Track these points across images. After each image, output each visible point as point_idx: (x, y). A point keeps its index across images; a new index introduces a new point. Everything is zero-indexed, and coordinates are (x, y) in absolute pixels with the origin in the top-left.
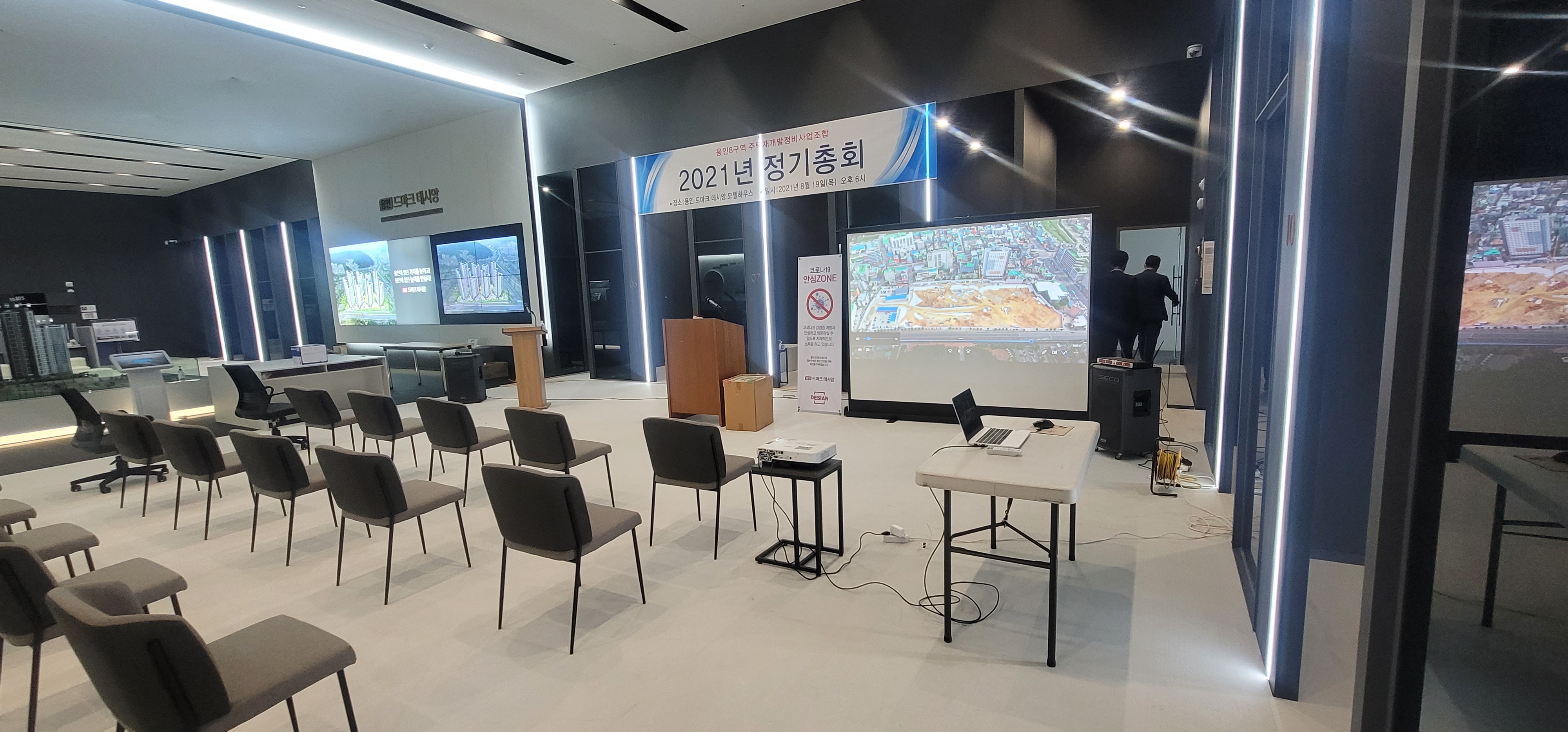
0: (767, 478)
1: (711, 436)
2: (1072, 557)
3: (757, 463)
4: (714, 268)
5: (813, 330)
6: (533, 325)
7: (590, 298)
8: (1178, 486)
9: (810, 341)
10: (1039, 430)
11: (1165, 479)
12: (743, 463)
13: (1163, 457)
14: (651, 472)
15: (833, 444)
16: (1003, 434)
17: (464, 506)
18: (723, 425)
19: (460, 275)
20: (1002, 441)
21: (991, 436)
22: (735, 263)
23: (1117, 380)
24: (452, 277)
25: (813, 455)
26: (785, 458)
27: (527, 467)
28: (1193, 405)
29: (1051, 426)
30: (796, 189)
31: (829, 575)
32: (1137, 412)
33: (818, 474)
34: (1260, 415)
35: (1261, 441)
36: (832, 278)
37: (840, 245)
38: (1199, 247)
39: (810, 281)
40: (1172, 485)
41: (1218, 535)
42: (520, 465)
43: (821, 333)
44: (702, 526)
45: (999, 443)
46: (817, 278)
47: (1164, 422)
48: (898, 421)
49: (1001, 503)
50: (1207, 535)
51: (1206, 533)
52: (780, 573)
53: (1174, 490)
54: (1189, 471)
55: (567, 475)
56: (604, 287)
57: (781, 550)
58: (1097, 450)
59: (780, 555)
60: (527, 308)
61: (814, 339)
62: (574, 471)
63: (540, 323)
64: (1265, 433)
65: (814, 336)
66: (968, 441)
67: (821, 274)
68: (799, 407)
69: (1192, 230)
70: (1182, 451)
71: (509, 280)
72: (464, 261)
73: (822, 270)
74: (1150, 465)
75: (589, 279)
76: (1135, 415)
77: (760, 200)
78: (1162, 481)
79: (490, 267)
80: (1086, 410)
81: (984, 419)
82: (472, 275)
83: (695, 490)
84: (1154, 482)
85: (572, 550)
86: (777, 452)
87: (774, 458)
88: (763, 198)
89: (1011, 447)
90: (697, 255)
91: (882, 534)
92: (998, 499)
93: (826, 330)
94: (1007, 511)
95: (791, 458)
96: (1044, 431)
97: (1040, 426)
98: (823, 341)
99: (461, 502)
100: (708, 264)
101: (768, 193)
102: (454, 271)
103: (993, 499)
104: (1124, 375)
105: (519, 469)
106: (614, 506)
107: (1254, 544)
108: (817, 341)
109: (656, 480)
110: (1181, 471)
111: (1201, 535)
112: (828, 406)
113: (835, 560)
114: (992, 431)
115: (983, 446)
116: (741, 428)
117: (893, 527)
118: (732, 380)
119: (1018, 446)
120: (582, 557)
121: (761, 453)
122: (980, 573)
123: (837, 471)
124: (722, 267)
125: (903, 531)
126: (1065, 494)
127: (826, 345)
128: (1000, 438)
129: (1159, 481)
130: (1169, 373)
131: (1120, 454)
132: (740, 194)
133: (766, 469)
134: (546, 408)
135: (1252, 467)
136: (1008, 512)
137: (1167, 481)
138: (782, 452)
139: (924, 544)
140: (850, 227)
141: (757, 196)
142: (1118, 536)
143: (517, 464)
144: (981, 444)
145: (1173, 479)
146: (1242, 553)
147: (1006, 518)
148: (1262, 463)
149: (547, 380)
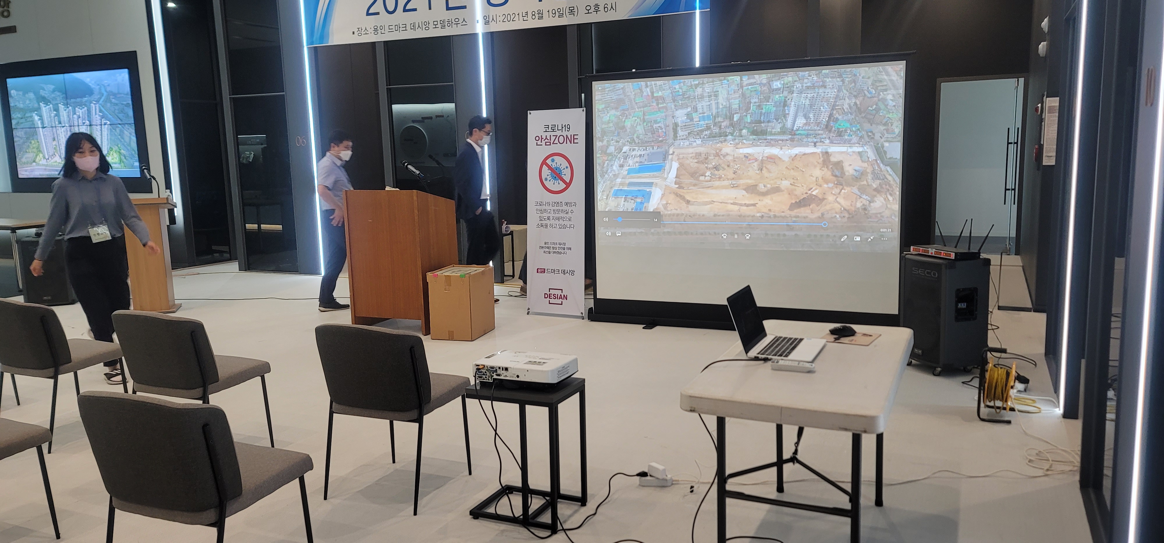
0: (487, 404)
1: (412, 349)
2: (879, 502)
3: (472, 382)
4: (414, 122)
5: (547, 207)
6: (154, 195)
7: (239, 160)
8: (1012, 409)
9: (544, 222)
10: (836, 339)
11: (996, 402)
12: (454, 384)
13: (994, 373)
14: (326, 398)
15: (573, 357)
16: (791, 344)
17: (49, 452)
18: (427, 332)
19: (39, 122)
20: (789, 353)
21: (776, 347)
22: (443, 116)
23: (934, 274)
24: (27, 125)
25: (548, 371)
26: (510, 377)
27: (143, 395)
28: (1031, 307)
29: (852, 333)
30: (525, 18)
31: (568, 532)
32: (961, 315)
33: (555, 397)
34: (1113, 319)
35: (1114, 353)
36: (572, 140)
37: (583, 95)
38: (1039, 105)
39: (544, 142)
40: (1005, 409)
41: (1063, 472)
42: (134, 392)
43: (559, 211)
44: (396, 470)
45: (786, 356)
46: (553, 138)
47: (994, 327)
48: (658, 328)
49: (790, 433)
50: (1049, 473)
51: (1048, 470)
52: (503, 531)
53: (1007, 415)
54: (1025, 390)
55: (206, 406)
56: (258, 144)
57: (505, 500)
58: (909, 364)
59: (503, 507)
60: (145, 171)
61: (549, 219)
62: (216, 399)
63: (164, 193)
64: (1118, 342)
65: (549, 215)
66: (747, 352)
67: (558, 133)
68: (529, 309)
69: (1031, 81)
70: (1016, 365)
71: (121, 131)
72: (46, 101)
73: (560, 128)
74: (976, 382)
75: (238, 131)
76: (957, 319)
77: (477, 32)
78: (992, 404)
79: (89, 111)
80: (897, 313)
81: (769, 325)
82: (60, 123)
83: (388, 421)
84: (982, 405)
85: (212, 510)
86: (500, 368)
87: (495, 377)
88: (480, 29)
89: (802, 361)
90: (391, 103)
91: (638, 475)
92: (785, 428)
93: (565, 208)
94: (797, 443)
95: (518, 376)
96: (843, 340)
97: (839, 334)
98: (561, 222)
99: (45, 447)
100: (405, 117)
101: (487, 23)
102: (31, 117)
103: (779, 428)
104: (943, 267)
105: (135, 397)
106: (273, 446)
107: (1107, 483)
108: (552, 222)
109: (333, 409)
110: (1015, 391)
111: (1040, 473)
112: (568, 307)
113: (576, 512)
114: (778, 340)
115: (766, 360)
116: (451, 337)
117: (652, 467)
118: (439, 273)
119: (810, 359)
120: (227, 519)
121: (479, 370)
122: (764, 524)
123: (578, 394)
124: (426, 121)
125: (664, 470)
126: (870, 421)
127: (564, 227)
128: (787, 348)
129: (988, 403)
130: (1001, 265)
131: (939, 369)
132: (450, 23)
133: (486, 392)
134: (174, 312)
135: (1105, 387)
136: (798, 445)
137: (999, 403)
138: (506, 369)
139: (692, 487)
140: (597, 72)
141: (474, 27)
142: (937, 475)
143: (130, 391)
144: (763, 356)
145: (1006, 401)
146: (1093, 496)
147: (796, 452)
148: (1115, 380)
149: (175, 273)
